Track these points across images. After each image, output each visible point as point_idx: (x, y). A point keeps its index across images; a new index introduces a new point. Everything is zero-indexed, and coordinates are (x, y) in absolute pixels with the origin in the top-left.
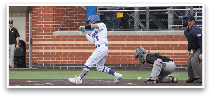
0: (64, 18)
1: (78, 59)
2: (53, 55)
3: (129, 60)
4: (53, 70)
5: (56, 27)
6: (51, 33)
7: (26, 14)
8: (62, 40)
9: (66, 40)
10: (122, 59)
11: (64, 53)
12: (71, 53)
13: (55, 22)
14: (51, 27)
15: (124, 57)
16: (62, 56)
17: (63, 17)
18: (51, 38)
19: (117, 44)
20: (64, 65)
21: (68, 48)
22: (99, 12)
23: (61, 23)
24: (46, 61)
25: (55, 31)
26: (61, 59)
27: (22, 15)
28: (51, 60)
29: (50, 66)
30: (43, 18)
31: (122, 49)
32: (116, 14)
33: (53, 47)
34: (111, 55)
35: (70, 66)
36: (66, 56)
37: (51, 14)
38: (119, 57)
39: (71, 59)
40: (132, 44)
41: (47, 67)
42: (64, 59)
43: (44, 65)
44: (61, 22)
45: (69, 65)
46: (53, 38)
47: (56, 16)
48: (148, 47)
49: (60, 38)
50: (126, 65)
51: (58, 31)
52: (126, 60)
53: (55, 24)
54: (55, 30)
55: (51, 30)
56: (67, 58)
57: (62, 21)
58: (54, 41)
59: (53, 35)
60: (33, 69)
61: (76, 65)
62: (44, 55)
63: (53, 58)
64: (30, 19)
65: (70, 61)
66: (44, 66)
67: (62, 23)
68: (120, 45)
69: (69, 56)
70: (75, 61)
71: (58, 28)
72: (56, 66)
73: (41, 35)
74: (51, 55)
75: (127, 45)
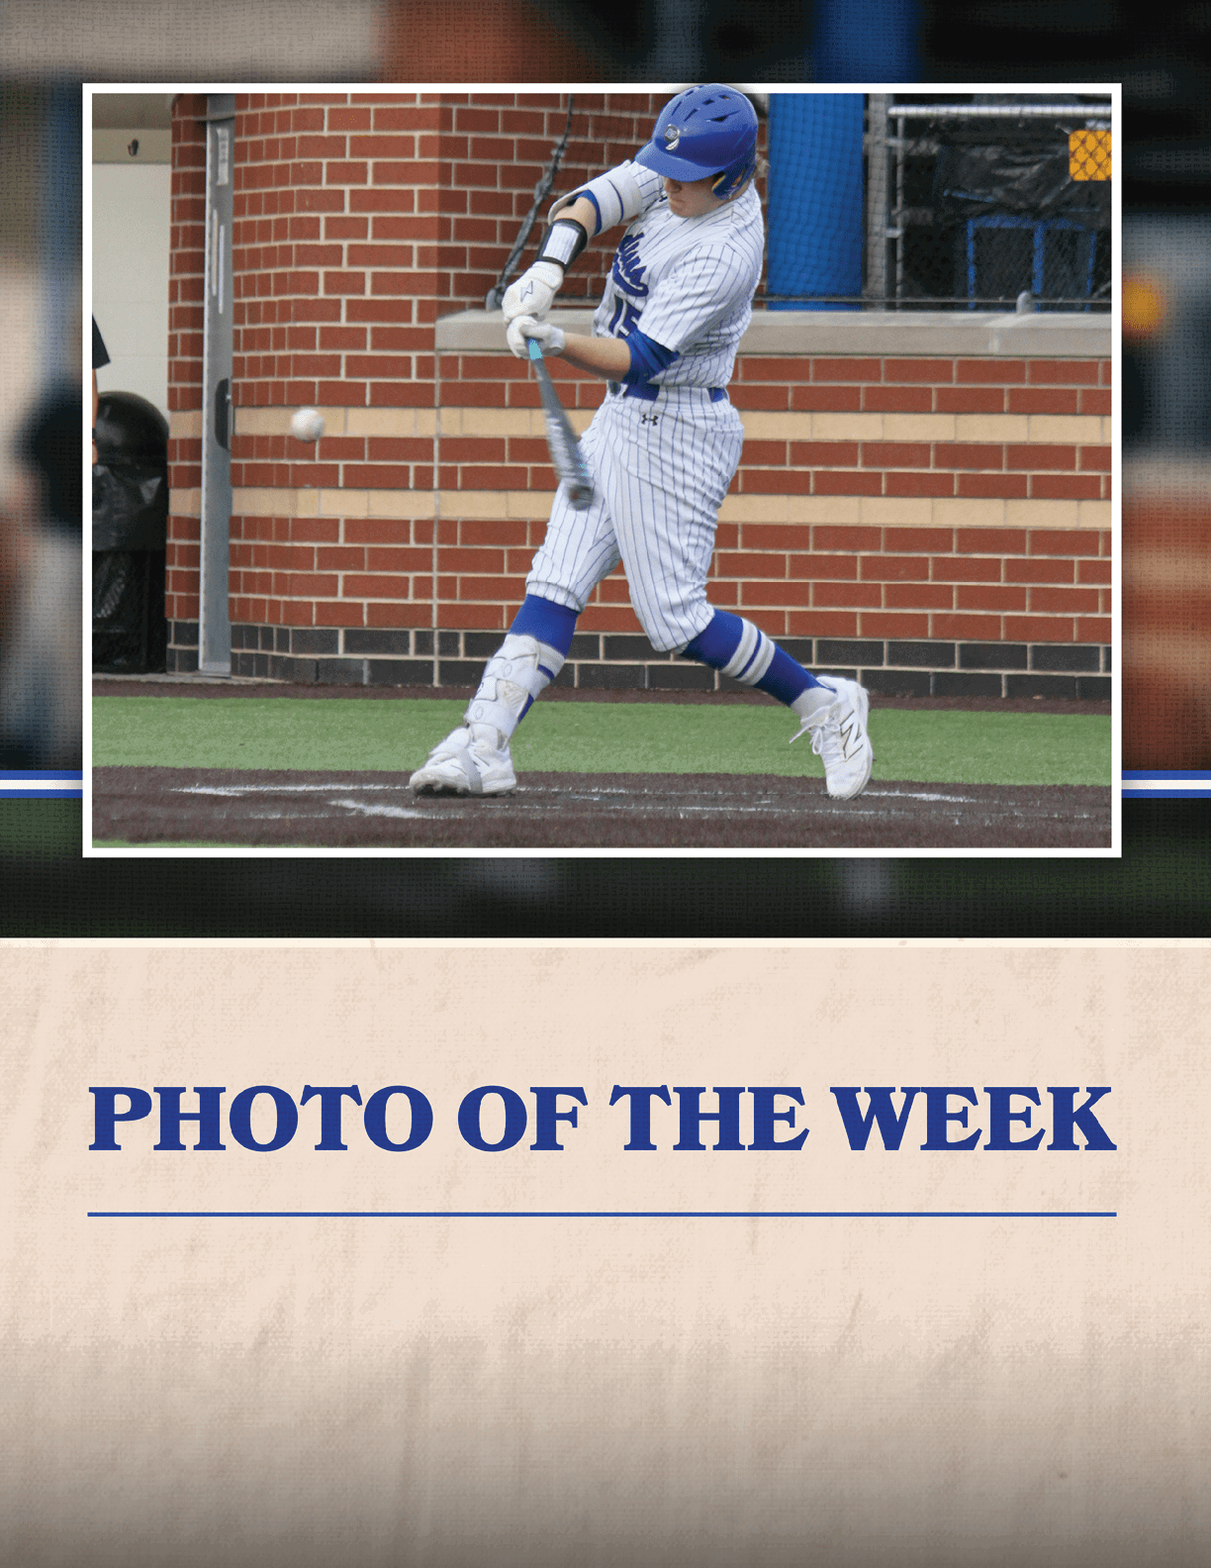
0: (545, 181)
2: (435, 546)
4: (435, 694)
5: (467, 271)
6: (414, 324)
7: (176, 138)
8: (524, 399)
13: (454, 216)
14: (415, 269)
17: (536, 174)
18: (414, 379)
19: (1069, 449)
22: (893, 121)
23: (518, 225)
24: (365, 601)
25: (459, 307)
27: (135, 146)
28: (411, 600)
29: (405, 650)
30: (340, 173)
32: (1065, 140)
33: (436, 464)
34: (1004, 557)
35: (602, 661)
37: (417, 134)
39: (609, 592)
41: (373, 663)
43: (349, 648)
44: (513, 218)
45: (588, 645)
46: (437, 381)
47: (470, 161)
49: (507, 382)
51: (481, 306)
53: (452, 244)
54: (452, 298)
55: (415, 299)
57: (523, 211)
58: (445, 412)
59: (431, 346)
60: (242, 680)
62: (341, 543)
63: (435, 574)
64: (218, 190)
66: (341, 654)
67: (525, 232)
72: (462, 657)
73: (318, 352)
74: (413, 544)
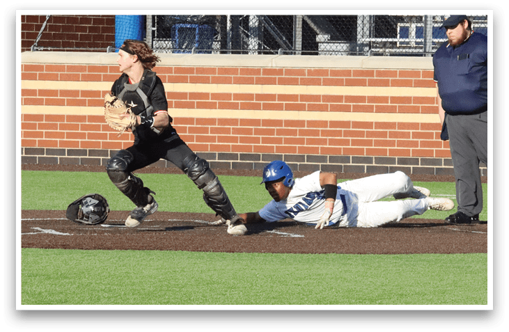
1: (90, 136)
3: (243, 140)
8: (43, 78)
9: (54, 78)
10: (221, 139)
11: (49, 117)
12: (71, 118)
15: (228, 131)
16: (41, 126)
19: (208, 94)
20: (49, 152)
21: (60, 103)
26: (40, 135)
31: (223, 106)
34: (188, 126)
35: (66, 156)
36: (55, 127)
38: (213, 131)
39: (69, 135)
40: (252, 95)
42: (48, 135)
45: (62, 152)
48: (299, 102)
49: (38, 73)
50: (234, 157)
51: (30, 50)
52: (234, 140)
56: (58, 131)
61: (84, 152)
65: (65, 139)
68: (215, 96)
69: (63, 127)
70: (80, 140)
71: (32, 43)
72: (24, 155)
75: (237, 96)
